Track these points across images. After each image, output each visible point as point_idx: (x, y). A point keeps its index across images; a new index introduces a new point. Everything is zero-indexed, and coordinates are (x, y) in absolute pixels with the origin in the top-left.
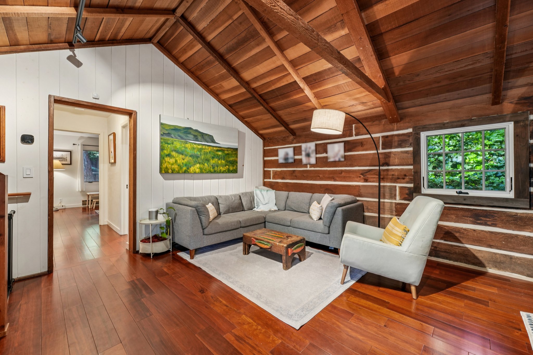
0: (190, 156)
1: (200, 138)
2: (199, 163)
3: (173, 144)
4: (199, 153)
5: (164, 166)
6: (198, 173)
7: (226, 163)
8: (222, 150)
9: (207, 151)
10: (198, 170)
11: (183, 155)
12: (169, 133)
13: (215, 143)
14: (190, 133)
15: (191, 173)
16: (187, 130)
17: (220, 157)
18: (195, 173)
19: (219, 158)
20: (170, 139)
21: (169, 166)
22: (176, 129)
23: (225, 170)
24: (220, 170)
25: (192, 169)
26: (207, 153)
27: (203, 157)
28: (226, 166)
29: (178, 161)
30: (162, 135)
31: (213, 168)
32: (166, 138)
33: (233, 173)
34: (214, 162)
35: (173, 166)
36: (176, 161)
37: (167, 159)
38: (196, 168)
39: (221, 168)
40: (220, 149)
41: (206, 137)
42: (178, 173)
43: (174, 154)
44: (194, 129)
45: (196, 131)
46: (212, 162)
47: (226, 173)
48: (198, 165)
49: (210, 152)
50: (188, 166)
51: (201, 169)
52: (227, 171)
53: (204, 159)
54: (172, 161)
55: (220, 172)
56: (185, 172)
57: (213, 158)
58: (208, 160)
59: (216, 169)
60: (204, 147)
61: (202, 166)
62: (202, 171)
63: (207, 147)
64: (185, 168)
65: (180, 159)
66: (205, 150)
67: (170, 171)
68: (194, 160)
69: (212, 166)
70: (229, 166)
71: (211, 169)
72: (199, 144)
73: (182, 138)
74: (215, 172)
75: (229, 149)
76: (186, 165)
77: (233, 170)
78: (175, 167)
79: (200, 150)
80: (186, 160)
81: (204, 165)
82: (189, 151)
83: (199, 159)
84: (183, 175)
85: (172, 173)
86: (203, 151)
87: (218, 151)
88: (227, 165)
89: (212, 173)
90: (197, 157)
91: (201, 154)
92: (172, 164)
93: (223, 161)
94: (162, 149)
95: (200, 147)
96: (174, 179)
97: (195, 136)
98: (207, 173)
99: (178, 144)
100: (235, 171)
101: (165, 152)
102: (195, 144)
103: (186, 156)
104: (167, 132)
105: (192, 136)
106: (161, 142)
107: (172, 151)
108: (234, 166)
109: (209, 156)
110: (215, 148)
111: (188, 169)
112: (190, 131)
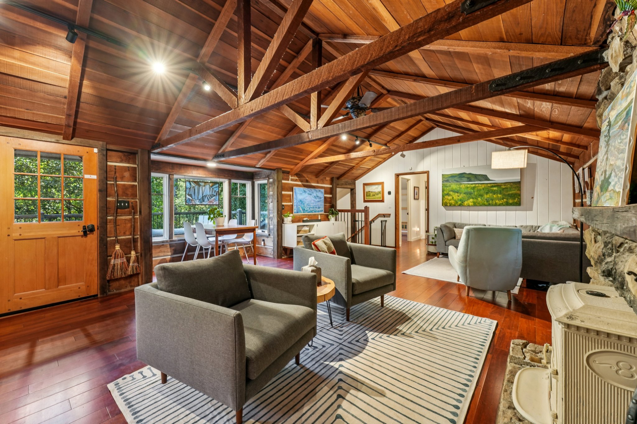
0: (464, 193)
1: (473, 179)
2: (473, 198)
3: (450, 186)
4: (472, 191)
5: (444, 201)
6: (472, 206)
7: (504, 197)
8: (498, 185)
9: (481, 188)
10: (471, 204)
11: (458, 193)
12: (448, 180)
13: (489, 180)
14: (464, 177)
15: (465, 206)
16: (462, 175)
17: (496, 192)
18: (469, 206)
19: (494, 192)
20: (448, 184)
21: (448, 201)
22: (453, 176)
23: (502, 204)
24: (496, 203)
25: (466, 203)
26: (480, 190)
27: (476, 193)
28: (503, 199)
29: (455, 198)
30: (443, 182)
31: (487, 202)
32: (445, 183)
33: (514, 205)
34: (488, 196)
35: (450, 202)
36: (453, 198)
37: (446, 197)
38: (470, 202)
39: (497, 201)
40: (495, 185)
41: (480, 177)
42: (454, 206)
43: (451, 193)
44: (468, 173)
45: (470, 174)
46: (486, 196)
47: (504, 205)
48: (471, 200)
49: (483, 189)
50: (462, 201)
51: (474, 202)
52: (504, 204)
53: (477, 195)
54: (450, 198)
55: (496, 205)
56: (460, 205)
57: (487, 193)
58: (481, 196)
59: (491, 202)
60: (477, 185)
61: (475, 200)
62: (475, 205)
63: (480, 185)
64: (459, 202)
65: (456, 196)
66: (479, 188)
67: (448, 205)
68: (468, 196)
69: (486, 200)
70: (507, 199)
71: (486, 203)
72: (472, 184)
73: (457, 181)
74: (489, 205)
75: (507, 184)
76: (461, 200)
77: (513, 203)
78: (452, 202)
79: (474, 188)
80: (460, 197)
81: (477, 199)
82: (463, 190)
83: (472, 195)
84: (460, 207)
85: (450, 206)
86: (476, 188)
87: (493, 186)
88: (505, 198)
89: (486, 205)
90: (471, 193)
91: (474, 192)
92: (450, 200)
93: (499, 195)
94: (443, 191)
95: (473, 186)
96: (453, 210)
97: (468, 178)
98: (481, 205)
99: (454, 186)
100: (519, 204)
101: (445, 192)
102: (468, 184)
103: (460, 193)
104: (446, 179)
105: (466, 179)
106: (442, 187)
107: (450, 191)
108: (515, 199)
109: (482, 192)
110: (489, 185)
111: (463, 203)
112: (464, 175)
